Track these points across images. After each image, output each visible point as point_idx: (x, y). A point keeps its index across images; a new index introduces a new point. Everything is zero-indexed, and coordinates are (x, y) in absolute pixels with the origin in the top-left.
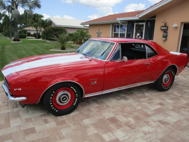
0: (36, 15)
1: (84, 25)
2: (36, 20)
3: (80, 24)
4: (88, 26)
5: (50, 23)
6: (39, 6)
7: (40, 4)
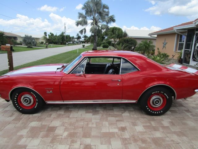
0: (115, 29)
1: (152, 36)
2: (114, 32)
3: (148, 35)
4: (156, 36)
5: (126, 35)
6: (114, 21)
7: (114, 19)
